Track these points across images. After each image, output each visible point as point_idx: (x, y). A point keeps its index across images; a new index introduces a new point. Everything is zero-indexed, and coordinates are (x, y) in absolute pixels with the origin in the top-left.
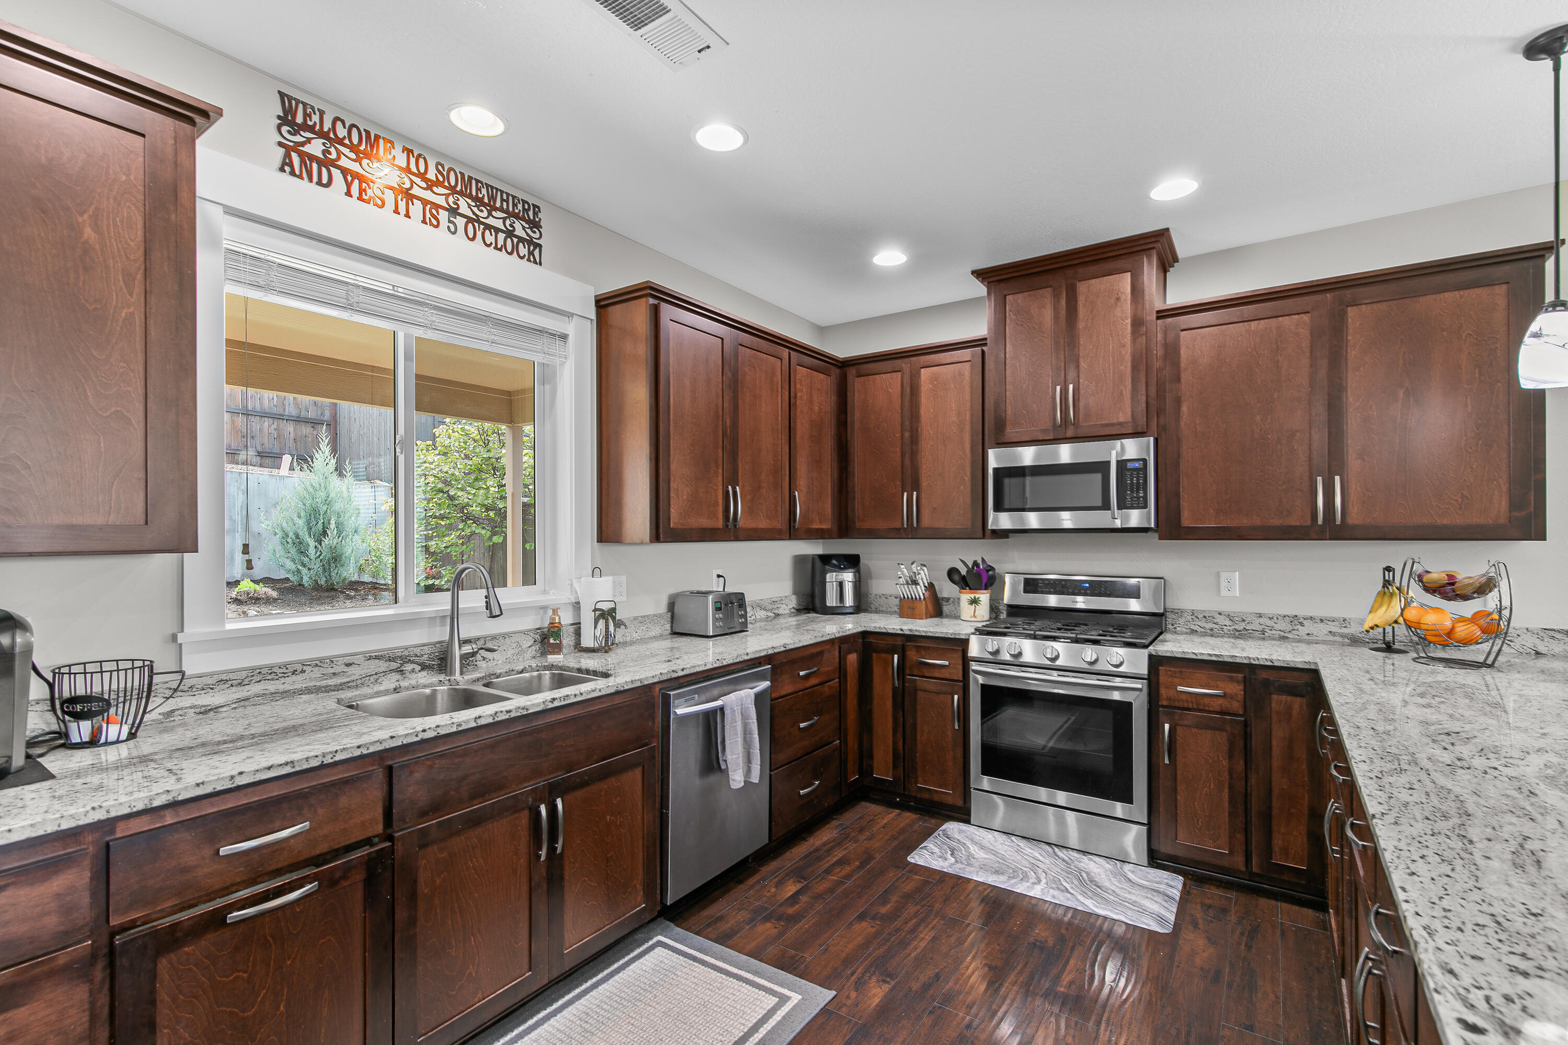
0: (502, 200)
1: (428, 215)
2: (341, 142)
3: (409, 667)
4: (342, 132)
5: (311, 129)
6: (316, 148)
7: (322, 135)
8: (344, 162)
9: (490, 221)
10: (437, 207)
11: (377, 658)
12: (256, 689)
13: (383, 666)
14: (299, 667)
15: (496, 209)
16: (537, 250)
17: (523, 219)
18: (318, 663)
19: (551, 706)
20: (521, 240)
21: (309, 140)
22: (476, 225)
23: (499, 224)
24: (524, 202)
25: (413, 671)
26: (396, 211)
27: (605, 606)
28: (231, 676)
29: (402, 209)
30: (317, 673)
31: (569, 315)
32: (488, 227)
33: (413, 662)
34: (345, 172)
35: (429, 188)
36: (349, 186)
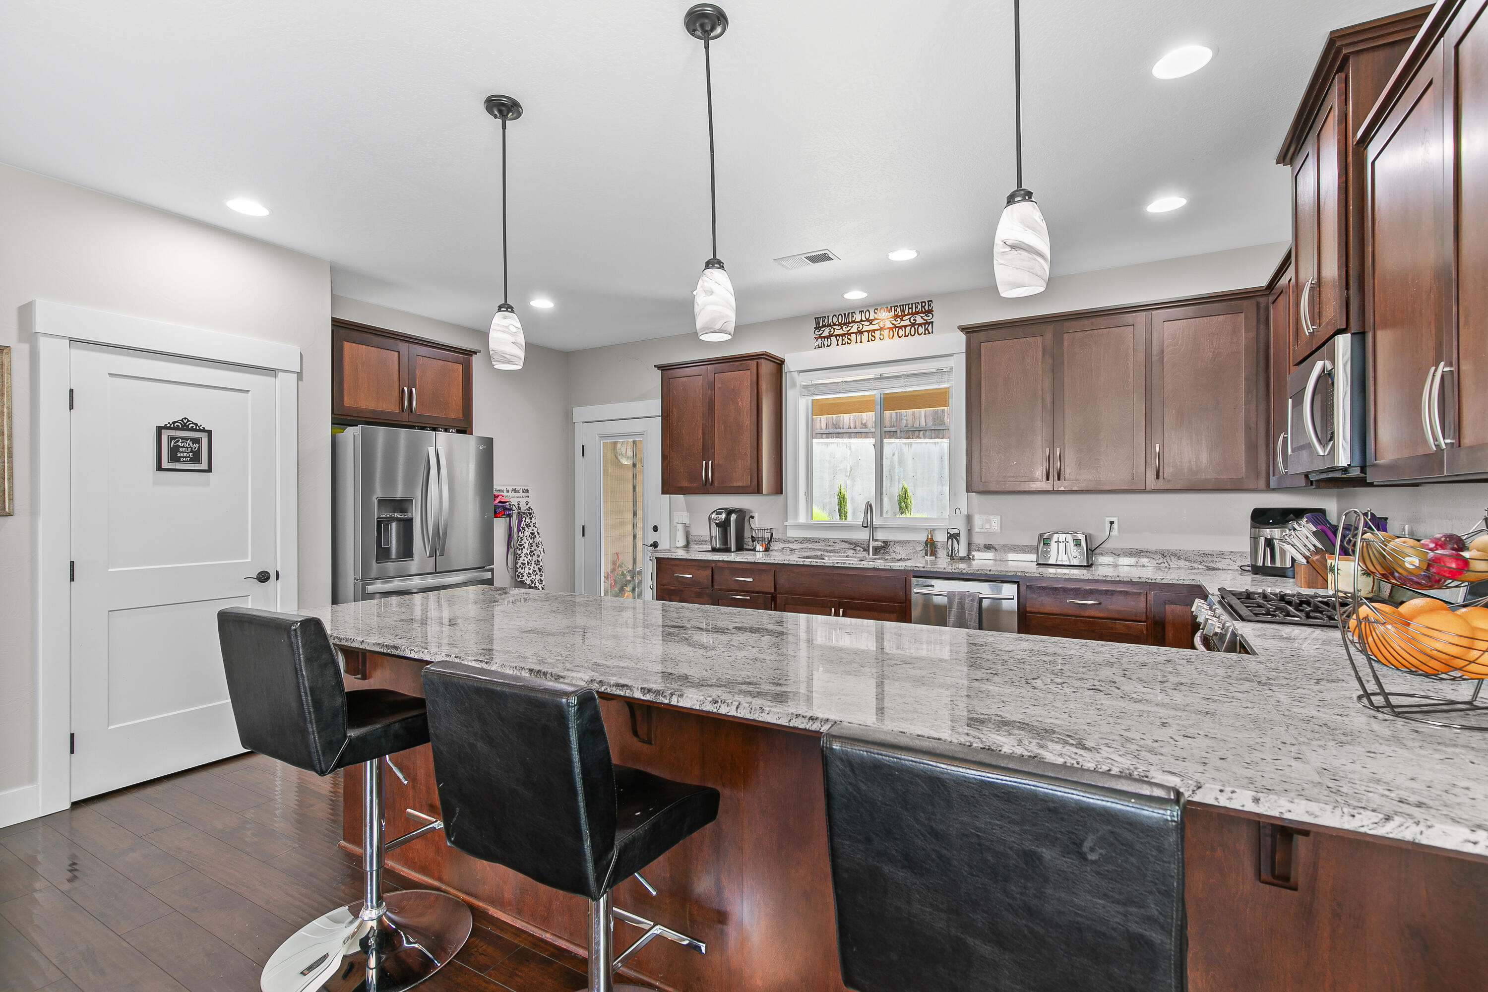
0: (909, 308)
1: (870, 336)
2: (835, 325)
3: (858, 548)
4: (835, 320)
5: (824, 326)
6: (826, 333)
7: (829, 325)
8: (837, 332)
9: (903, 323)
10: (874, 331)
11: (845, 542)
12: (805, 545)
13: (847, 546)
14: (818, 540)
15: (905, 316)
16: (931, 325)
17: (922, 312)
18: (824, 540)
19: (836, 565)
20: (920, 325)
21: (824, 331)
22: (894, 329)
23: (908, 323)
24: (922, 303)
25: (860, 550)
26: (856, 342)
27: (952, 532)
28: (798, 539)
29: (859, 340)
30: (824, 543)
31: (951, 355)
32: (900, 327)
33: (860, 547)
34: (836, 336)
35: (871, 323)
36: (838, 341)
